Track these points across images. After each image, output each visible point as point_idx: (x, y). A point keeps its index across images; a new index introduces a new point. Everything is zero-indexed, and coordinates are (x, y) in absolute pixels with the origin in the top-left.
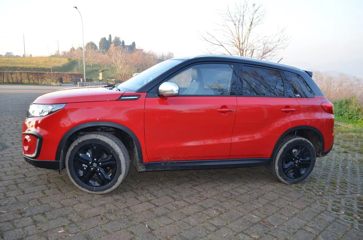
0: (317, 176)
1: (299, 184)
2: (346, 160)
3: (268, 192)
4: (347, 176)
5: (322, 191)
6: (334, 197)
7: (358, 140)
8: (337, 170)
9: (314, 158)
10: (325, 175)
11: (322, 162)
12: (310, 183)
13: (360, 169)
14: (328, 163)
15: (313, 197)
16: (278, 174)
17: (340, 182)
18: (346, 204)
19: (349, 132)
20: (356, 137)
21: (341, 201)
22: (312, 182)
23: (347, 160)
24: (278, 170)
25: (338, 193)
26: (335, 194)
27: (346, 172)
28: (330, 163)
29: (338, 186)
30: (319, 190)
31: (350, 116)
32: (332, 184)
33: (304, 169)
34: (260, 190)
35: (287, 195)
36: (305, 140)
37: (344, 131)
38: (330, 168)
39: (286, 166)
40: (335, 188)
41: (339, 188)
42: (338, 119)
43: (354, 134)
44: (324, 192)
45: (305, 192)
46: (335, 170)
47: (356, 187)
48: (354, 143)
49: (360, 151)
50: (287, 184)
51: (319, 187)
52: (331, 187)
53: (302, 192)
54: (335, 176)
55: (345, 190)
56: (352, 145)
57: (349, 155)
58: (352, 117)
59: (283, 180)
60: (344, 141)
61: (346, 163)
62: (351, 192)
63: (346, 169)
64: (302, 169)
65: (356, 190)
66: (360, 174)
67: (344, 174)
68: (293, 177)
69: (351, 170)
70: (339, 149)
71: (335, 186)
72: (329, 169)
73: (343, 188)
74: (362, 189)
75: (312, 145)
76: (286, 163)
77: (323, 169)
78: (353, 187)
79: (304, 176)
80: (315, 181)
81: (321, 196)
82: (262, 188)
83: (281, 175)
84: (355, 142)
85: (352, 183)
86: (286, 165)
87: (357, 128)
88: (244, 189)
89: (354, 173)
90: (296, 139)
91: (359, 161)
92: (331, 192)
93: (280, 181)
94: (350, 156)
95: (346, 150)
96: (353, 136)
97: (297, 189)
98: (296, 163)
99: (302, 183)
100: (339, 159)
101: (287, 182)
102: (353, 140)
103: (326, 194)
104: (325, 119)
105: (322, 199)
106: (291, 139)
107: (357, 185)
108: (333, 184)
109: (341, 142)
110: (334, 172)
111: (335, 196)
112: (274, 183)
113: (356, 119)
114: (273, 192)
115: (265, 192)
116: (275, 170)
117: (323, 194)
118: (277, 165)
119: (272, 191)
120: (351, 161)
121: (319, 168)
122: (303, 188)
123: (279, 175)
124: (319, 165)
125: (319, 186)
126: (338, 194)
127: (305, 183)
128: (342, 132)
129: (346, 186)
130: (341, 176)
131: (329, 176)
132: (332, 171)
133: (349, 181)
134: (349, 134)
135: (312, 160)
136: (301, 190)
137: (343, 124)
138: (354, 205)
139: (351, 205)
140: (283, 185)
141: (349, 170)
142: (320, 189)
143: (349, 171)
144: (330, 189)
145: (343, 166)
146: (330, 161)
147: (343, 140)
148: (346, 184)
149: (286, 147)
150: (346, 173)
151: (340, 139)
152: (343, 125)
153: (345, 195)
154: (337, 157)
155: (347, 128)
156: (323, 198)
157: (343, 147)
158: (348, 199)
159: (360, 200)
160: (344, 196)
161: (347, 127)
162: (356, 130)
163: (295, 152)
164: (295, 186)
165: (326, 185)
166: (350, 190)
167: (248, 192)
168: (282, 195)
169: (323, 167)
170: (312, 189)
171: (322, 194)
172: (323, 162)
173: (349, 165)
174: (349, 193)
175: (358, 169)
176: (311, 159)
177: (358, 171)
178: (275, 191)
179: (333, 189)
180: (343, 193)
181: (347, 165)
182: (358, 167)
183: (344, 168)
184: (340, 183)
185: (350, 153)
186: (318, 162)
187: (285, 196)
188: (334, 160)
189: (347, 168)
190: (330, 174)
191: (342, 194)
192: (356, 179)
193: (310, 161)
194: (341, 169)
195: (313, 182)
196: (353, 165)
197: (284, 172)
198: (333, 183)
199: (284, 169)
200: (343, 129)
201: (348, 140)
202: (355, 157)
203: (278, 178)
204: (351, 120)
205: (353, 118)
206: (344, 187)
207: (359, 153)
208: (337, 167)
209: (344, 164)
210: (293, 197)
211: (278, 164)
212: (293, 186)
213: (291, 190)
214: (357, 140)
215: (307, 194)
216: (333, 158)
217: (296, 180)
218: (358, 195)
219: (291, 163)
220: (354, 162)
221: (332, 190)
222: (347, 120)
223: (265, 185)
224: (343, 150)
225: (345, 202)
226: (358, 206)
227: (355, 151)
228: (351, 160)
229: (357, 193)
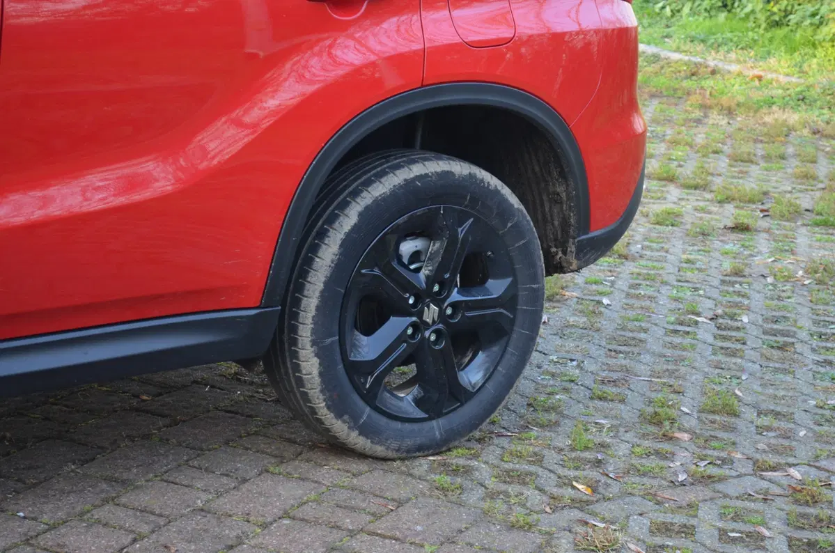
0: (566, 390)
1: (455, 452)
2: (738, 273)
3: (264, 526)
4: (743, 370)
5: (594, 474)
6: (658, 503)
7: (817, 149)
8: (687, 341)
9: (535, 278)
10: (615, 376)
11: (600, 303)
12: (524, 435)
13: (816, 323)
14: (637, 303)
15: (535, 516)
16: (320, 404)
17: (700, 411)
18: (723, 533)
19: (770, 105)
20: (806, 132)
21: (694, 522)
22: (535, 431)
23: (747, 271)
24: (317, 380)
25: (682, 477)
26: (665, 483)
27: (739, 346)
28: (648, 303)
29: (686, 436)
30: (572, 473)
31: (775, 9)
32: (652, 429)
33: (481, 356)
34: (214, 521)
35: (381, 526)
36: (471, 176)
37: (738, 105)
38: (645, 331)
39: (368, 347)
40: (666, 447)
41: (693, 448)
42: (711, 33)
43: (794, 118)
44: (603, 479)
45: (492, 495)
46: (677, 340)
47: (783, 425)
48: (794, 166)
49: (819, 214)
50: (385, 459)
51: (574, 455)
52: (646, 443)
53: (474, 497)
54: (671, 373)
55: (724, 454)
56: (780, 182)
57: (763, 244)
58: (786, 16)
59: (356, 440)
60: (736, 159)
61: (739, 294)
62: (755, 462)
63: (738, 329)
64: (470, 355)
65: (786, 443)
66: (813, 350)
67: (720, 357)
68: (420, 414)
69: (765, 333)
70: (703, 210)
71: (668, 438)
72: (642, 336)
73: (714, 444)
74: (819, 437)
75: (514, 200)
76: (368, 332)
77: (603, 343)
78: (769, 429)
79: (484, 397)
80: (553, 416)
81: (581, 504)
82: (224, 504)
83: (339, 409)
84: (795, 162)
85: (764, 406)
86: (364, 339)
87: (811, 80)
88: (106, 525)
89: (779, 348)
90: (417, 170)
91: (811, 271)
92: (644, 474)
93: (339, 449)
94: (762, 251)
95: (744, 216)
96: (791, 129)
97: (445, 480)
98: (429, 320)
99: (479, 441)
100: (700, 270)
101: (380, 450)
102: (791, 150)
103: (615, 488)
104: (597, 32)
105: (587, 523)
106: (380, 176)
107: (788, 417)
108: (659, 424)
109: (720, 170)
110: (668, 352)
111: (667, 494)
112: (304, 466)
113: (808, 22)
114: (294, 518)
115: (246, 527)
116: (300, 382)
117: (594, 491)
118: (308, 346)
119: (286, 515)
120: (770, 280)
121: (581, 338)
122: (483, 471)
123: (328, 407)
124: (582, 320)
125: (573, 449)
126: (683, 484)
127: (496, 441)
128: (729, 112)
129: (732, 429)
130: (706, 375)
131: (638, 384)
132: (656, 348)
133: (749, 399)
134: (768, 119)
135: (522, 294)
136: (467, 484)
137: (738, 61)
138: (767, 533)
139: (749, 535)
140: (362, 466)
141: (755, 332)
142: (578, 464)
143: (754, 339)
144: (641, 457)
145: (719, 311)
146: (650, 292)
147: (729, 156)
148: (734, 414)
149: (355, 228)
150: (733, 354)
151: (716, 152)
152: (735, 68)
153: (721, 479)
154: (688, 261)
155: (757, 83)
156: (594, 514)
157: (728, 200)
158: (739, 504)
159: (807, 504)
160: (719, 487)
161: (760, 78)
162: (808, 88)
163: (416, 256)
164: (431, 470)
165: (616, 436)
166: (750, 452)
167: (135, 540)
168: (352, 534)
169: (608, 326)
170: (533, 468)
171: (589, 491)
172: (606, 301)
173: (757, 300)
174: (748, 468)
175: (805, 323)
176: (514, 285)
177: (803, 335)
178: (309, 511)
179: (657, 453)
180: (713, 471)
181: (746, 302)
182: (805, 311)
183: (725, 324)
184: (696, 415)
185: (768, 231)
186: (580, 300)
187: (366, 537)
188: (672, 279)
189: (745, 319)
190: (644, 366)
191: (707, 480)
192: (789, 378)
193: (509, 301)
194: (706, 332)
195: (542, 426)
196: (779, 298)
197: (358, 389)
198: (656, 420)
199: (356, 370)
200: (737, 91)
201: (760, 153)
202: (793, 252)
203: (328, 430)
204: (781, 32)
205: (793, 18)
206: (721, 434)
207: (817, 225)
208: (685, 322)
209: (728, 298)
210: (418, 534)
211: (314, 343)
212: (422, 465)
213: (403, 493)
214: (810, 150)
215: (504, 507)
216: (669, 271)
217: (437, 427)
218: (792, 471)
219: (395, 326)
220: (787, 279)
221: (653, 463)
222: (761, 31)
223: (245, 481)
224: (730, 214)
225: (720, 524)
226: (790, 539)
227: (795, 214)
228: (766, 272)
229: (791, 460)
